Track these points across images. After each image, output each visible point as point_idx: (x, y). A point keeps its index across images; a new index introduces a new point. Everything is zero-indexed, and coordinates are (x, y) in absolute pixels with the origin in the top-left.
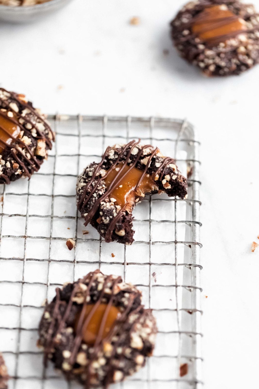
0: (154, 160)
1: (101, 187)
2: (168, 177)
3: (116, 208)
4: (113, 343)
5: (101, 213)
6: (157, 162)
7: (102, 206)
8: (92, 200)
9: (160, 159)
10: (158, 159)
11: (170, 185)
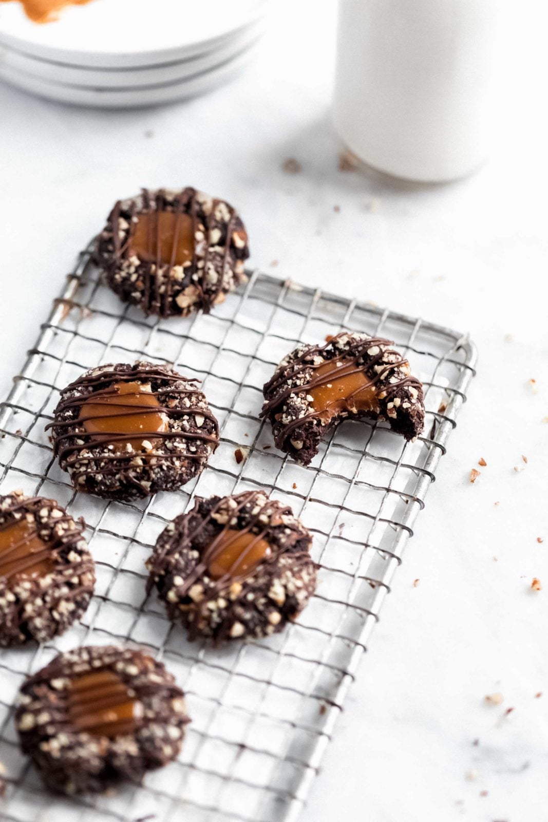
0: (392, 372)
1: (303, 375)
2: (397, 401)
3: (308, 410)
4: (245, 586)
5: (285, 408)
6: (394, 376)
7: (291, 400)
8: (283, 387)
9: (400, 375)
10: (398, 374)
11: (396, 413)
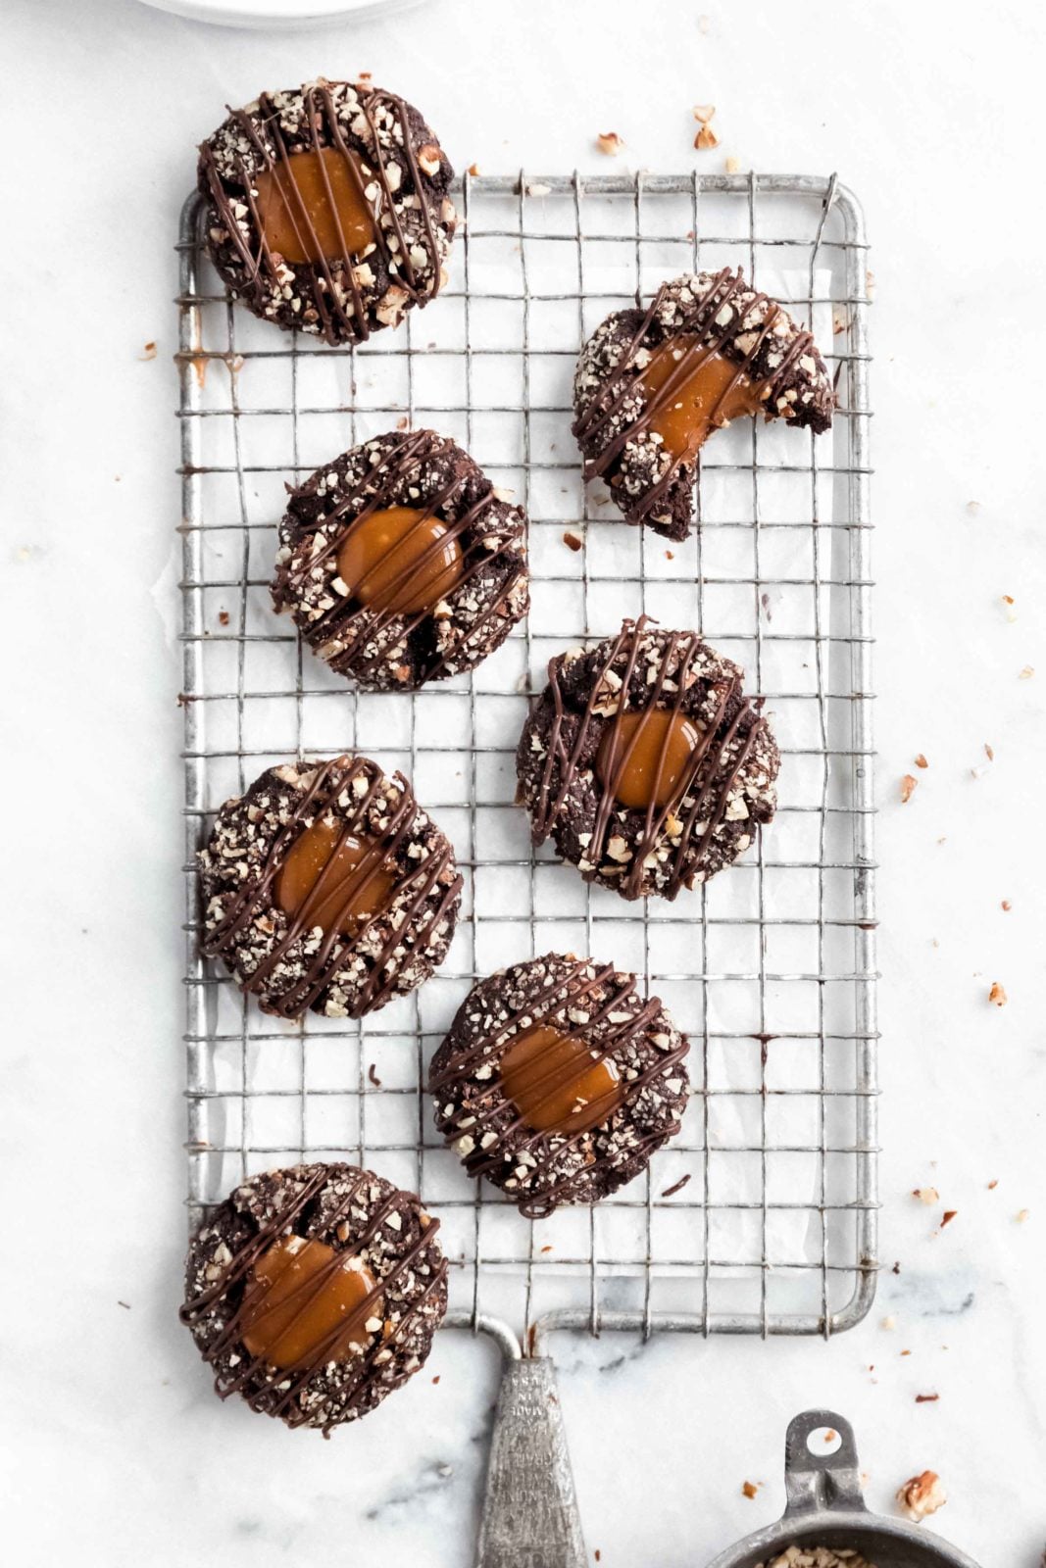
0: (766, 345)
1: (632, 402)
2: (792, 395)
3: (661, 461)
5: (624, 467)
6: (772, 352)
7: (629, 454)
8: (607, 432)
9: (780, 344)
10: (776, 343)
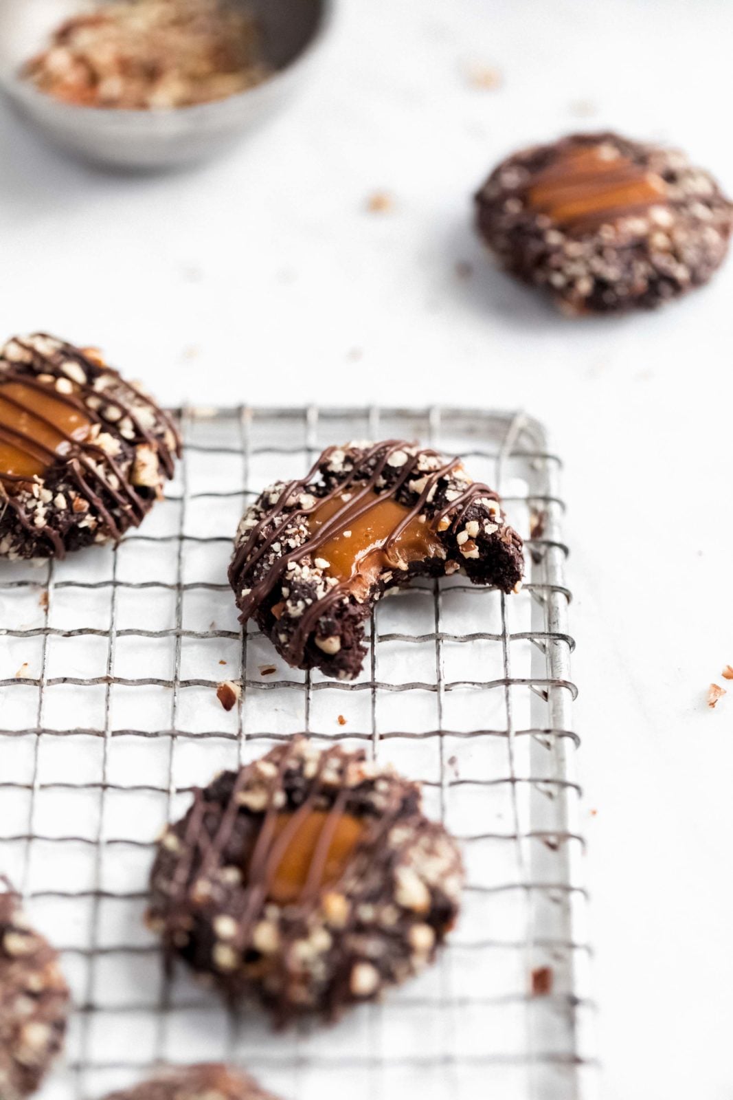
0: (443, 485)
1: (295, 529)
2: (473, 527)
3: (326, 584)
5: (285, 591)
6: (450, 489)
7: (291, 574)
8: (268, 559)
9: (459, 484)
10: (455, 483)
11: (477, 548)
